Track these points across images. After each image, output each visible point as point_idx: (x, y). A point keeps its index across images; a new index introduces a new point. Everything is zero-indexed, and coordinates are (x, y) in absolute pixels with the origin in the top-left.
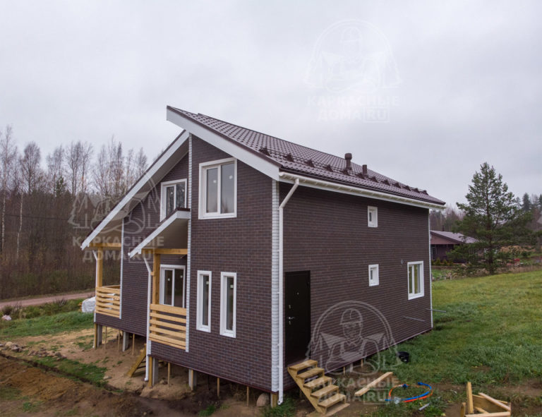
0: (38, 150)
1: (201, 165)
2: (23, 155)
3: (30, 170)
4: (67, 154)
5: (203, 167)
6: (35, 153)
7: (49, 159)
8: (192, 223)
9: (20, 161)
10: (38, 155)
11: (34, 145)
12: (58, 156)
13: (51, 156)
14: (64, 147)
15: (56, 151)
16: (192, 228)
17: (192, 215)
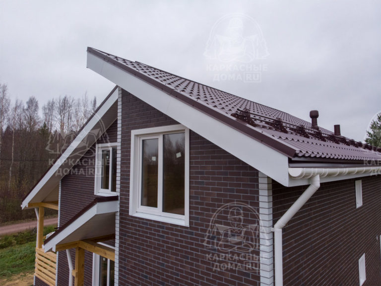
0: (37, 102)
1: (134, 133)
2: (26, 107)
3: (30, 117)
4: (57, 105)
5: (137, 136)
6: (34, 104)
7: (44, 109)
8: (121, 218)
9: (24, 110)
10: (37, 106)
11: (34, 99)
12: (50, 107)
13: (46, 107)
14: (55, 100)
15: (49, 103)
16: (121, 226)
17: (121, 206)
